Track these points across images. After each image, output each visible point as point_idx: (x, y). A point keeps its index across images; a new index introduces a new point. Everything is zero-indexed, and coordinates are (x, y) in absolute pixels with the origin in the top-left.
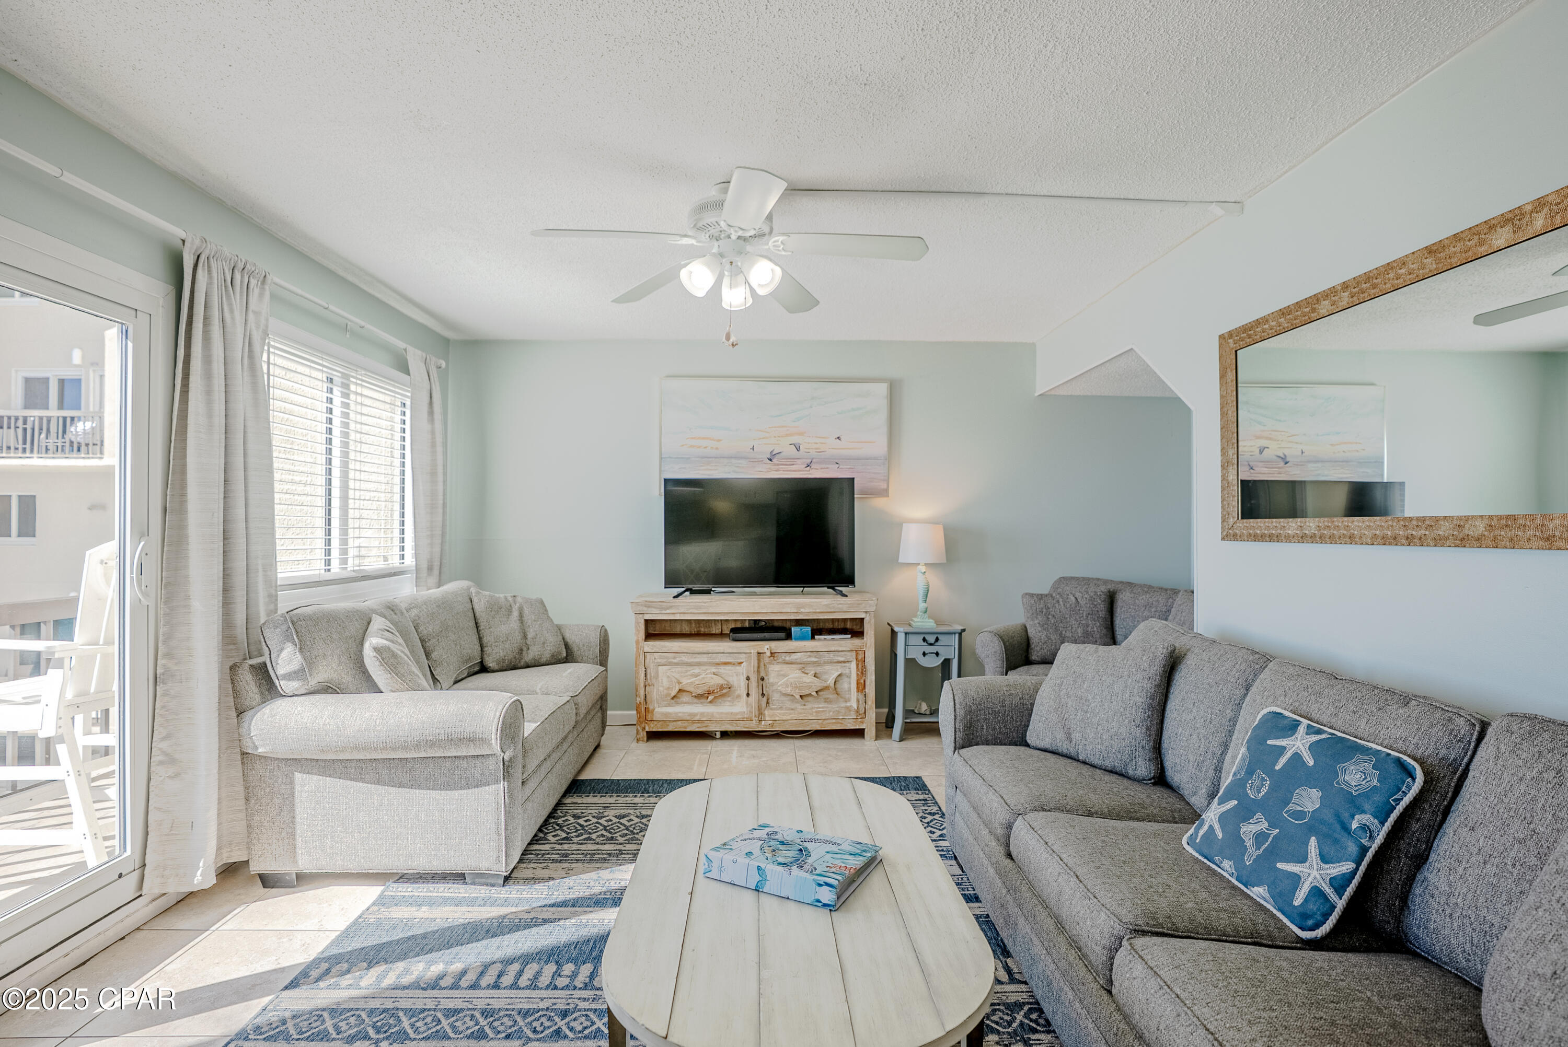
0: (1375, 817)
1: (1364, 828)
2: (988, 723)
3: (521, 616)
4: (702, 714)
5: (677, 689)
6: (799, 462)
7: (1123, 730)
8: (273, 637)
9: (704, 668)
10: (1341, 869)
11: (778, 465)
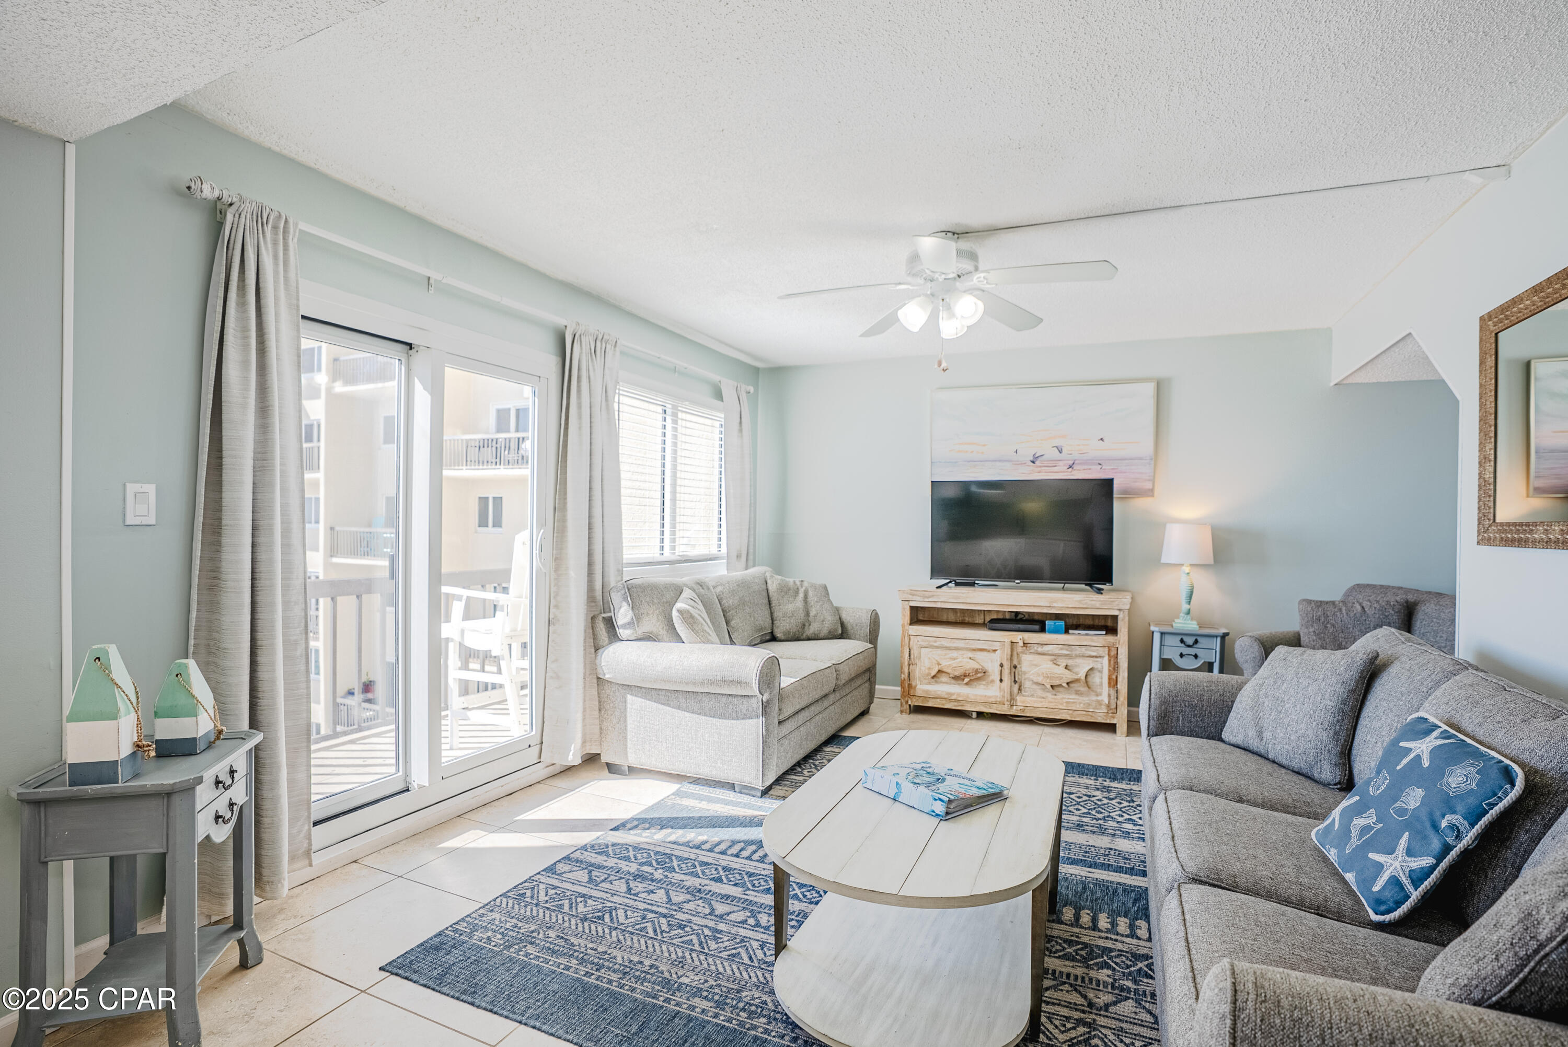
0: (1465, 818)
1: (1452, 827)
2: (1184, 715)
3: (806, 597)
4: (959, 694)
5: (936, 670)
6: (1061, 463)
7: (1310, 732)
8: (616, 598)
9: (961, 652)
10: (1421, 863)
11: (1041, 467)
